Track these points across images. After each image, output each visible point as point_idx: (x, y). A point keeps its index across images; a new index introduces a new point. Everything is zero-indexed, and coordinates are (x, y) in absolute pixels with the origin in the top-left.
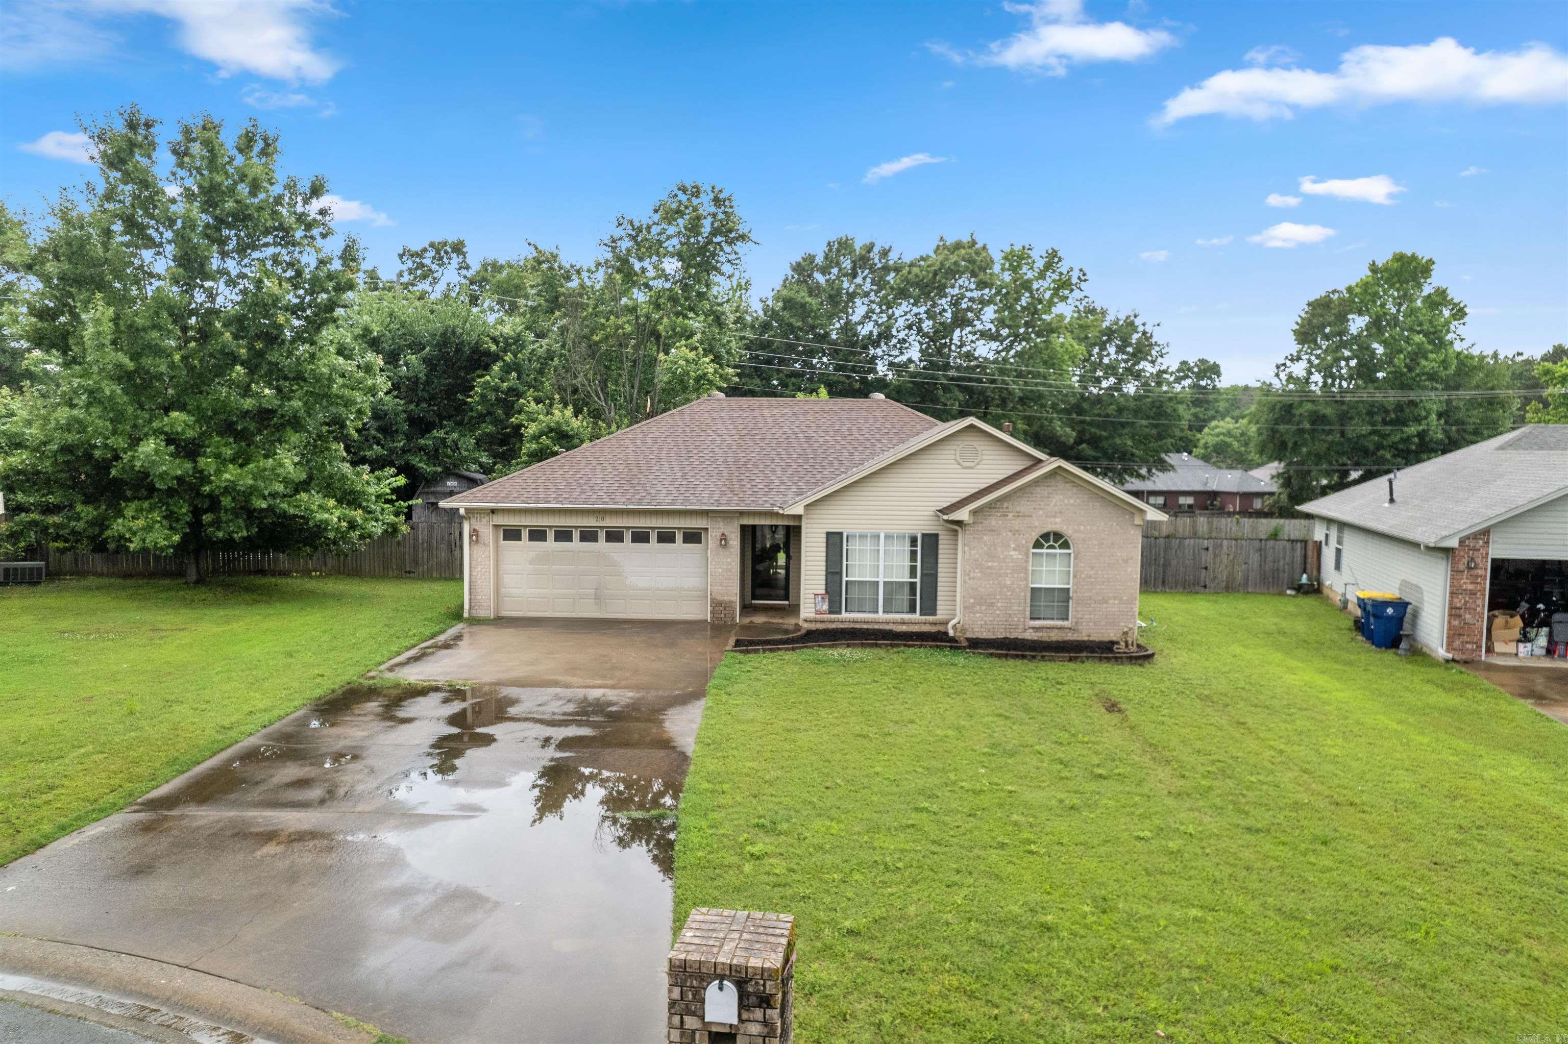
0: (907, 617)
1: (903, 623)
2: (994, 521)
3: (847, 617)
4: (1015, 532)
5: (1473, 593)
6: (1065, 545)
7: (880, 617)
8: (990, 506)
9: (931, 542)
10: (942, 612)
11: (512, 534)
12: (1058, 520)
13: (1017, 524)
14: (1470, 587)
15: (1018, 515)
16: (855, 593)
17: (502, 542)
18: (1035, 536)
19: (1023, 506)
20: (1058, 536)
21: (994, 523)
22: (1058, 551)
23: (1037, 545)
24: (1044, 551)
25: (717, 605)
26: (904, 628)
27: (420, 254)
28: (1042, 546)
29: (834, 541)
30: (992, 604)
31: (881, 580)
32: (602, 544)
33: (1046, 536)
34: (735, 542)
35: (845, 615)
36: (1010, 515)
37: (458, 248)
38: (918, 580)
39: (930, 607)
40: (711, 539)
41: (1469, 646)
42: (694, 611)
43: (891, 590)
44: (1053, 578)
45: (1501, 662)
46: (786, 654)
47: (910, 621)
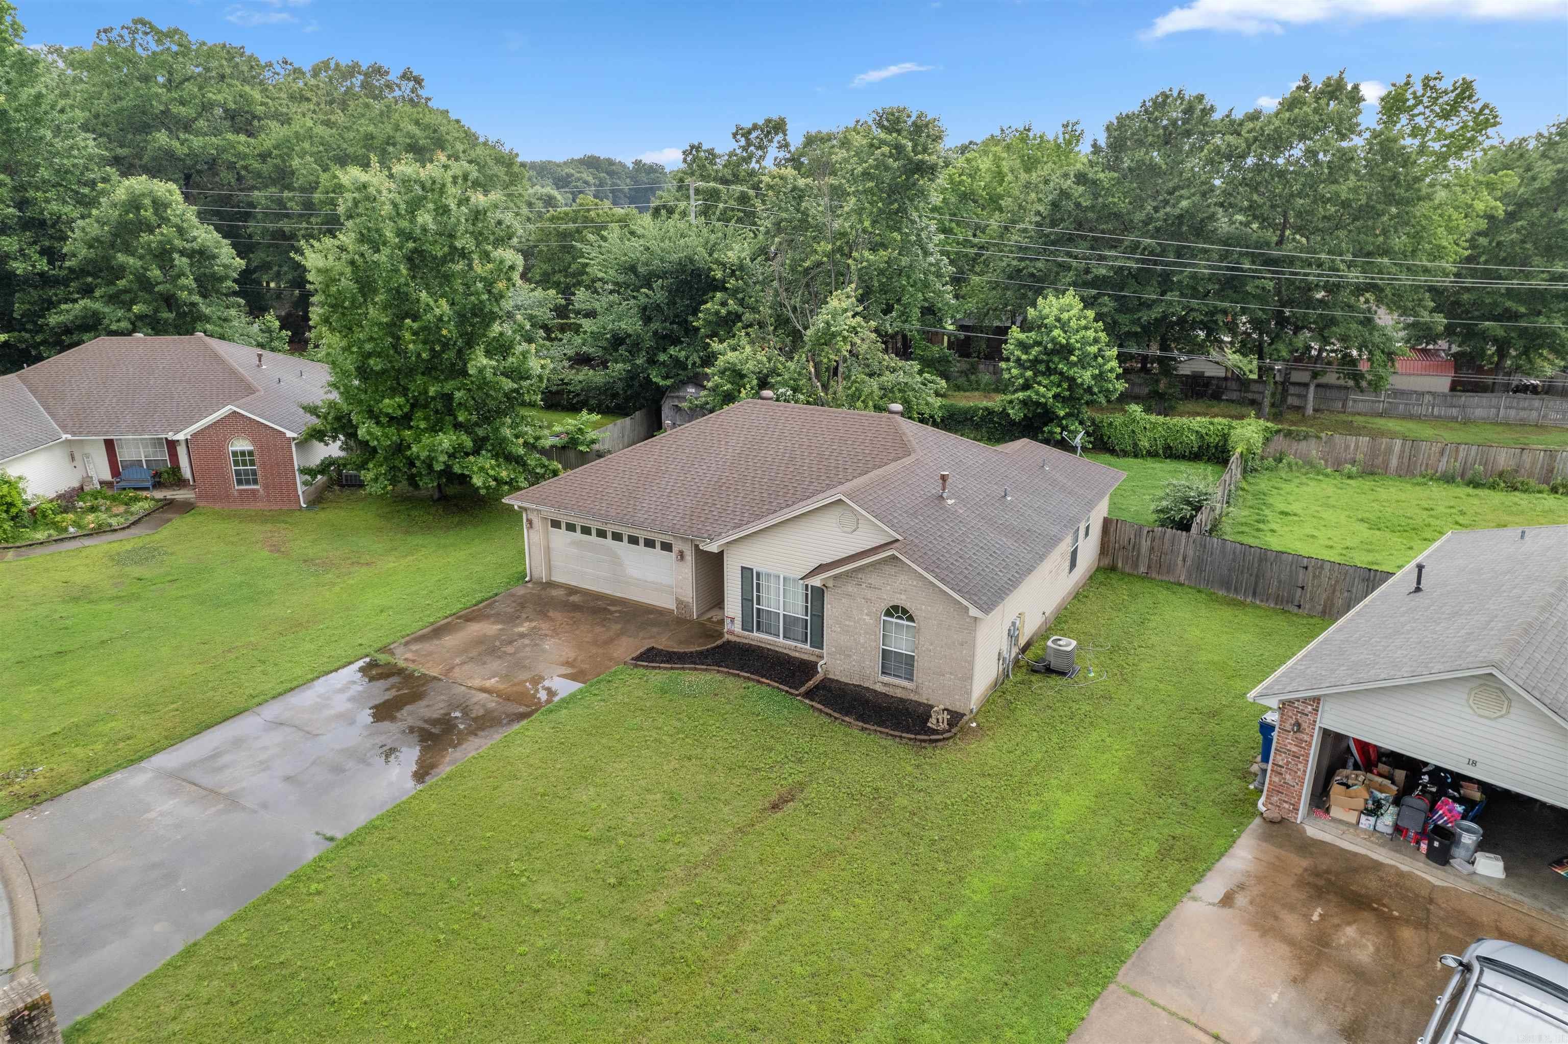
0: (800, 645)
1: (795, 649)
2: (850, 588)
3: (758, 637)
4: (867, 600)
5: (1296, 756)
6: (911, 619)
7: (779, 643)
8: (847, 574)
9: (820, 591)
10: (825, 648)
11: (556, 524)
12: (903, 597)
13: (869, 594)
14: (1294, 749)
15: (870, 586)
16: (764, 620)
17: (551, 529)
18: (884, 607)
19: (874, 579)
20: (905, 611)
21: (850, 589)
22: (905, 623)
23: (888, 613)
24: (894, 620)
25: (679, 602)
26: (797, 655)
27: (747, 134)
28: (892, 616)
29: (747, 575)
30: (850, 656)
31: (781, 612)
32: (609, 541)
33: (895, 608)
34: (692, 560)
35: (755, 634)
36: (864, 586)
37: (777, 127)
38: (809, 618)
39: (818, 642)
41: (1286, 806)
42: (669, 604)
43: (789, 621)
44: (901, 644)
45: (1316, 830)
46: (658, 676)
47: (801, 649)
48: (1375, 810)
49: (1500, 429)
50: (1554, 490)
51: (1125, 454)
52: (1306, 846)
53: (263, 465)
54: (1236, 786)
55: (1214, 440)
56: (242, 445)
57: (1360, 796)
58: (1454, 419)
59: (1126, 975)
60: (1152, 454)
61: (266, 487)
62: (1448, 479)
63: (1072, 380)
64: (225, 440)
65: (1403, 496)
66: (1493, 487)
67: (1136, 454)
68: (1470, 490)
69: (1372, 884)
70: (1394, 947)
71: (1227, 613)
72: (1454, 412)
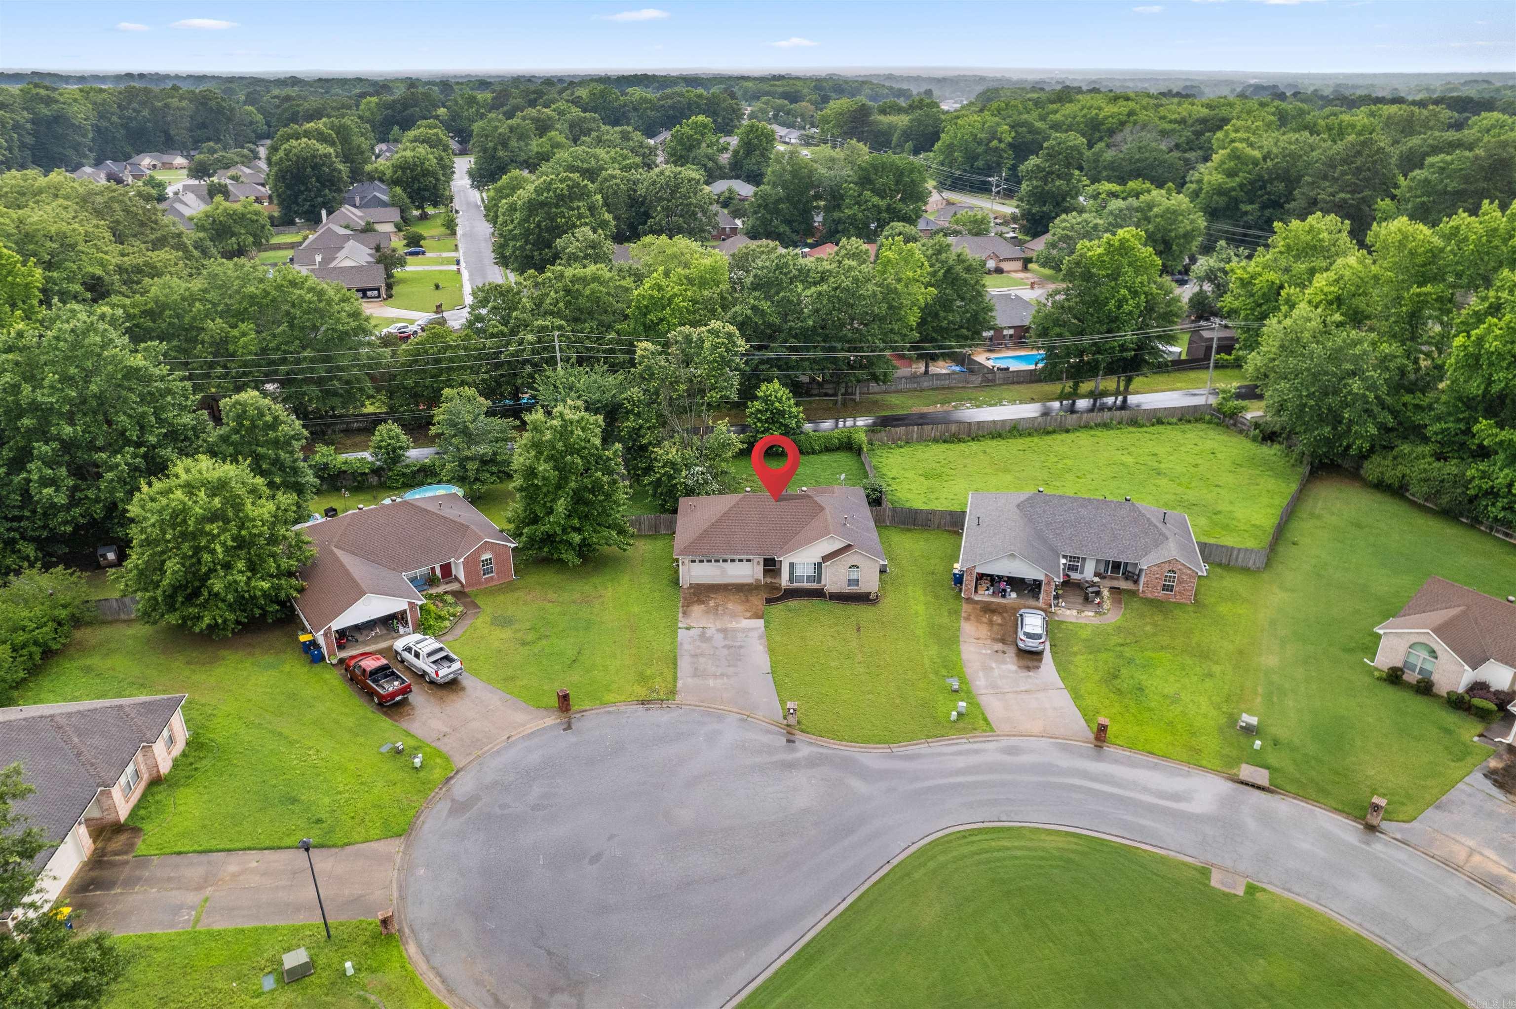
1: (812, 585)
3: (796, 585)
4: (843, 563)
5: (970, 581)
7: (806, 585)
9: (820, 565)
10: (823, 583)
11: (693, 561)
12: (856, 562)
14: (969, 579)
15: (845, 561)
16: (798, 579)
18: (849, 566)
19: (846, 558)
20: (856, 566)
21: (838, 560)
22: (856, 569)
24: (852, 569)
25: (757, 580)
29: (792, 565)
30: (835, 584)
31: (805, 575)
32: (721, 563)
33: (853, 566)
34: (762, 563)
38: (816, 575)
39: (819, 581)
40: (755, 561)
41: (970, 594)
42: (749, 580)
43: (808, 577)
44: (854, 576)
45: (977, 598)
46: (780, 606)
47: (815, 586)
48: (988, 589)
49: (937, 392)
50: (973, 439)
51: (808, 453)
52: (977, 602)
53: (497, 564)
54: (952, 593)
55: (845, 440)
56: (486, 556)
57: (985, 586)
58: (915, 390)
59: (961, 639)
60: (821, 452)
61: (497, 574)
62: (936, 441)
63: (786, 426)
64: (480, 556)
65: (926, 455)
66: (953, 442)
67: (814, 452)
68: (946, 446)
69: (993, 607)
70: (1003, 618)
71: (909, 535)
72: (915, 385)
